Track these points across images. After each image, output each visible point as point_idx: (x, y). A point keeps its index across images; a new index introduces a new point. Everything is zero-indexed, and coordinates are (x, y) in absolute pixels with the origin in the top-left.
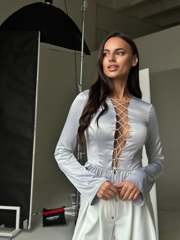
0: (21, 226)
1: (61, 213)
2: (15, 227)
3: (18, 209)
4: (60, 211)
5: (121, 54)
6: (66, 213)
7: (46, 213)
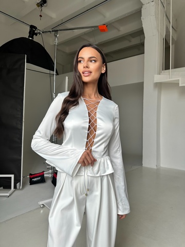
0: (15, 187)
1: (42, 175)
2: (11, 188)
3: (12, 176)
4: (41, 174)
5: (93, 61)
6: (45, 175)
7: (32, 176)
